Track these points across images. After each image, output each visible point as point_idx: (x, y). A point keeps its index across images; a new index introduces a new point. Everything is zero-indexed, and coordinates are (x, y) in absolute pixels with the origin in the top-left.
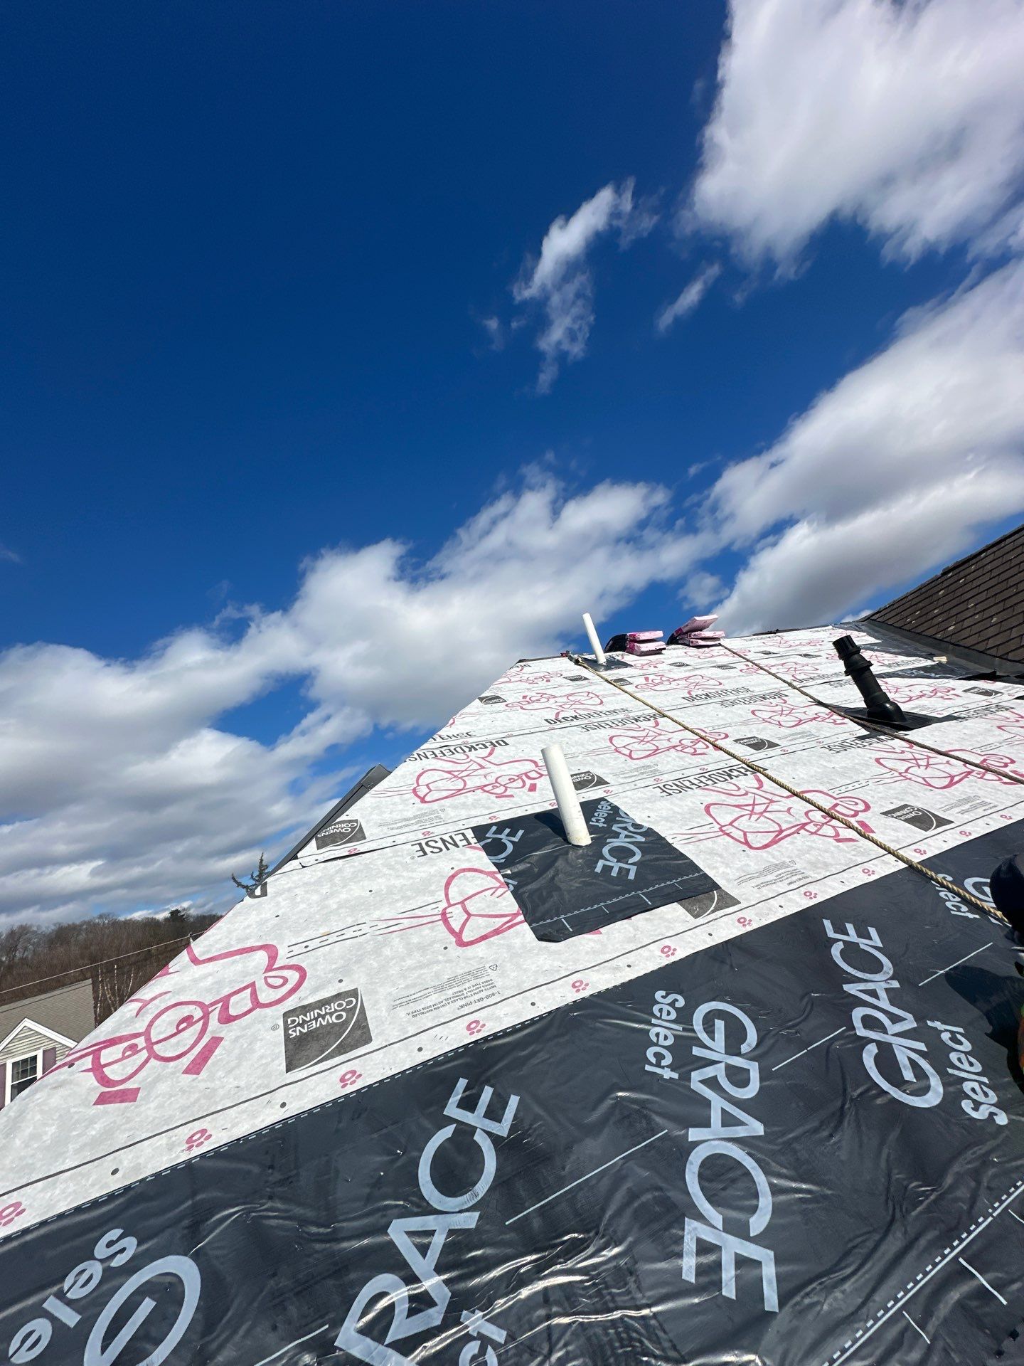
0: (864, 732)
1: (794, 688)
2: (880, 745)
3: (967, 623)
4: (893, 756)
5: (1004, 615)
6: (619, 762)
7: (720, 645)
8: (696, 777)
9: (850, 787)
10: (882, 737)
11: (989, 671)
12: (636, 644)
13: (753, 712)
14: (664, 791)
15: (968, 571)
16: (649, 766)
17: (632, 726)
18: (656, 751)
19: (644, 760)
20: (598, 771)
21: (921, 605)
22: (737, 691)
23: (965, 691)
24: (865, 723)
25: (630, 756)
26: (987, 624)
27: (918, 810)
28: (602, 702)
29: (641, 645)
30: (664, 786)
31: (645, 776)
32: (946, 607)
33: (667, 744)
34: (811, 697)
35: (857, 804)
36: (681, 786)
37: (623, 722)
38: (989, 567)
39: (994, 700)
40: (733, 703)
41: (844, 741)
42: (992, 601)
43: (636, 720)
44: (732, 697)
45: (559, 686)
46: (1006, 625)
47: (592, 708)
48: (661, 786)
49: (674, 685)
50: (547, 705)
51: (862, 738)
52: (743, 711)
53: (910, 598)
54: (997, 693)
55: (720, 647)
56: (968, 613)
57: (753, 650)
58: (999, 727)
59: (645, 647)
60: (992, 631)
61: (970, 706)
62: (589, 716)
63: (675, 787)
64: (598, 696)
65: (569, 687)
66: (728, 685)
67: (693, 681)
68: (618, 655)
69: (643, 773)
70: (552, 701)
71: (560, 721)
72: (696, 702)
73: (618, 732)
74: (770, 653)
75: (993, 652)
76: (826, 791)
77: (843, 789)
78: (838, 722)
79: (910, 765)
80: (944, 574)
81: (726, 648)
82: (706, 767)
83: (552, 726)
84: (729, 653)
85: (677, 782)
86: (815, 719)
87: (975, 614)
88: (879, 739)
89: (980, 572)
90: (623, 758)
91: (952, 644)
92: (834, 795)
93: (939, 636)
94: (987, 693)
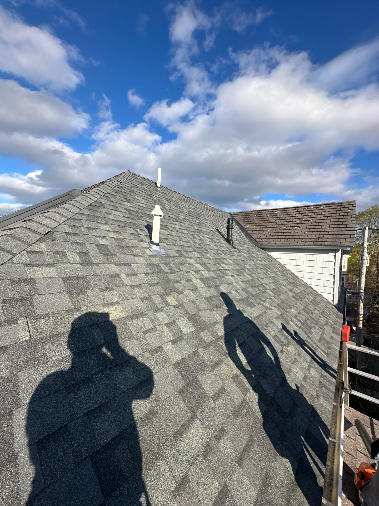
26: (255, 229)
32: (250, 220)
42: (259, 224)
53: (243, 213)
75: (253, 237)
87: (254, 226)
89: (260, 215)
91: (246, 231)
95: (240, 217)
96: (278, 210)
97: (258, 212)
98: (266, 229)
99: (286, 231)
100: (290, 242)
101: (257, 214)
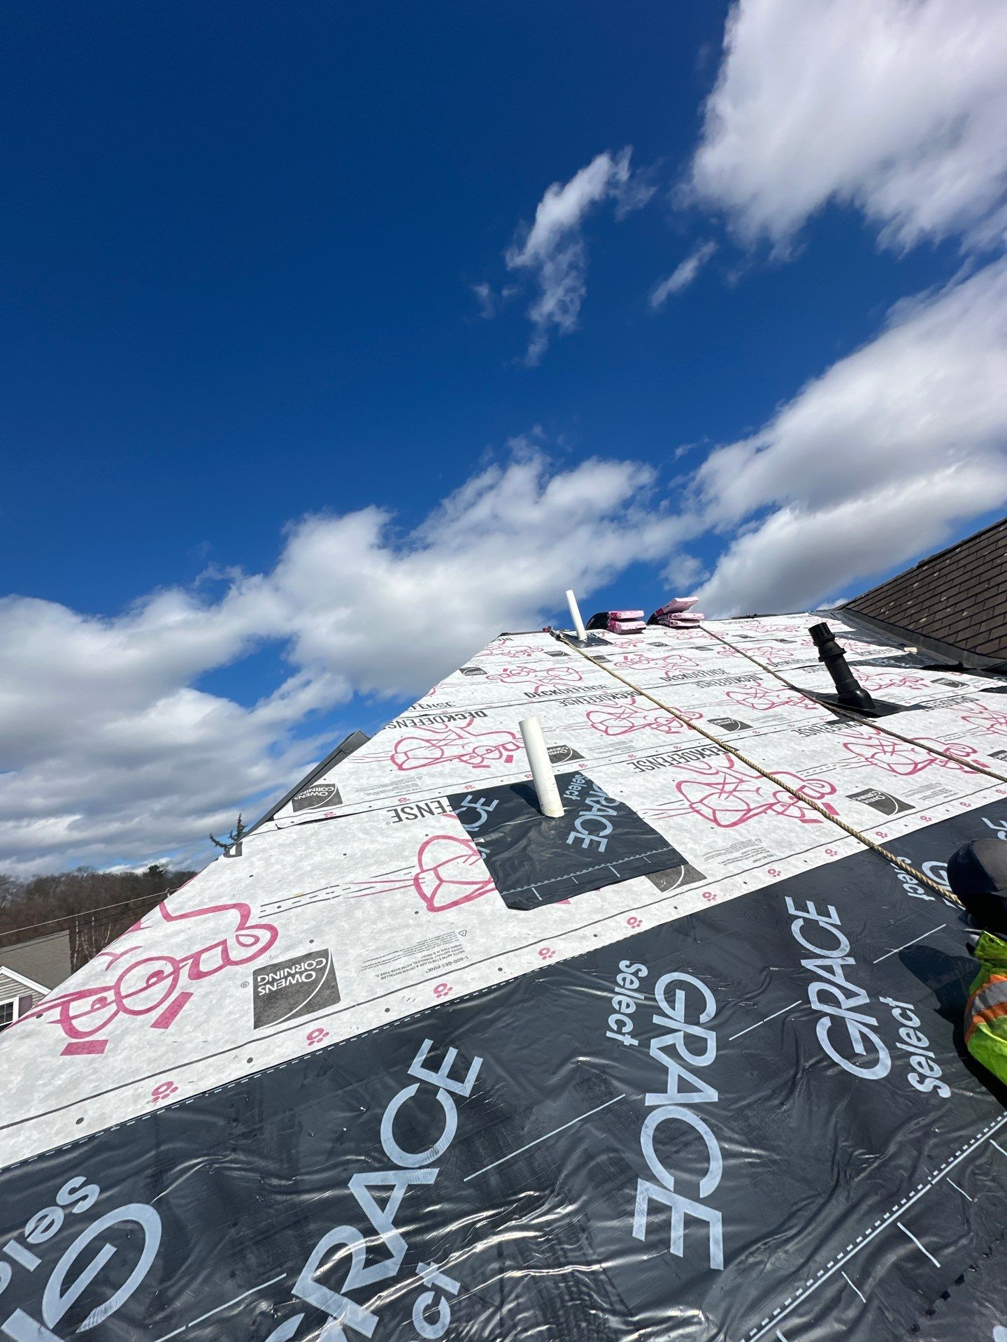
0: (834, 717)
1: (769, 672)
2: (848, 731)
3: (938, 616)
4: (861, 741)
5: (975, 610)
6: (596, 738)
7: (699, 627)
8: (670, 754)
9: (818, 770)
10: (851, 723)
11: (956, 663)
12: (617, 623)
13: (728, 694)
14: (637, 767)
15: (943, 565)
16: (624, 743)
17: (609, 702)
18: (632, 728)
19: (619, 736)
20: (574, 745)
21: (896, 596)
22: (714, 672)
23: (933, 682)
24: (835, 708)
25: (606, 732)
26: (958, 617)
27: (882, 794)
28: (581, 678)
29: (622, 624)
30: (638, 762)
31: (619, 752)
32: (920, 599)
33: (643, 722)
34: (785, 682)
35: (823, 786)
36: (654, 763)
37: (600, 698)
38: (963, 562)
39: (960, 691)
40: (709, 684)
41: (814, 725)
42: (963, 596)
43: (614, 697)
44: (708, 678)
45: (540, 661)
46: (976, 619)
47: (571, 683)
48: (635, 762)
49: (652, 664)
50: (527, 678)
51: (831, 723)
52: (718, 692)
53: (885, 589)
54: (963, 684)
55: (699, 629)
56: (942, 606)
57: (731, 633)
58: (964, 718)
59: (626, 626)
60: (961, 625)
61: (937, 697)
62: (568, 691)
63: (648, 764)
64: (577, 672)
65: (550, 662)
66: (705, 667)
67: (670, 661)
68: (598, 633)
69: (618, 749)
70: (532, 674)
71: (539, 695)
72: (673, 682)
73: (597, 708)
74: (747, 637)
75: (962, 645)
76: (794, 773)
77: (811, 771)
78: (810, 706)
79: (876, 751)
80: (919, 567)
81: (705, 630)
82: (679, 745)
83: (530, 700)
84: (707, 635)
85: (650, 759)
86: (787, 703)
87: (947, 608)
88: (847, 725)
89: (954, 567)
90: (599, 734)
91: (924, 636)
92: (802, 777)
93: (911, 627)
94: (954, 684)
95: (880, 604)
97: (941, 559)
101: (938, 567)
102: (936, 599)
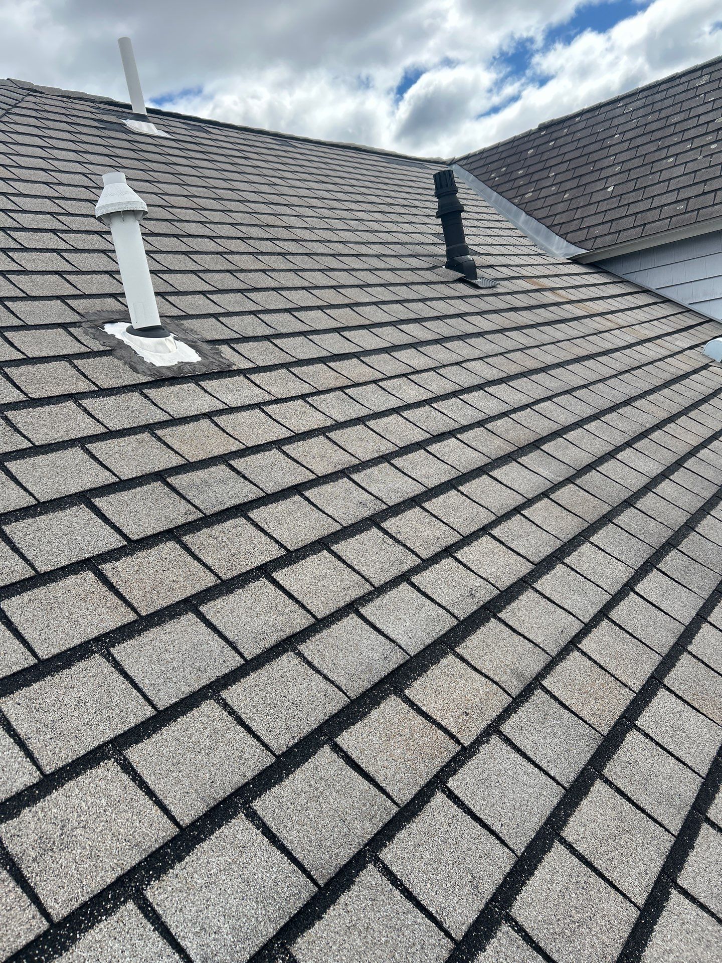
3: (544, 193)
5: (575, 193)
15: (560, 134)
21: (509, 161)
26: (561, 198)
32: (531, 170)
38: (579, 135)
42: (569, 175)
53: (500, 149)
60: (560, 207)
80: (539, 130)
87: (552, 185)
89: (569, 139)
95: (491, 167)
96: (636, 97)
97: (561, 126)
98: (600, 185)
99: (680, 170)
100: (699, 209)
101: (555, 135)
102: (544, 174)
